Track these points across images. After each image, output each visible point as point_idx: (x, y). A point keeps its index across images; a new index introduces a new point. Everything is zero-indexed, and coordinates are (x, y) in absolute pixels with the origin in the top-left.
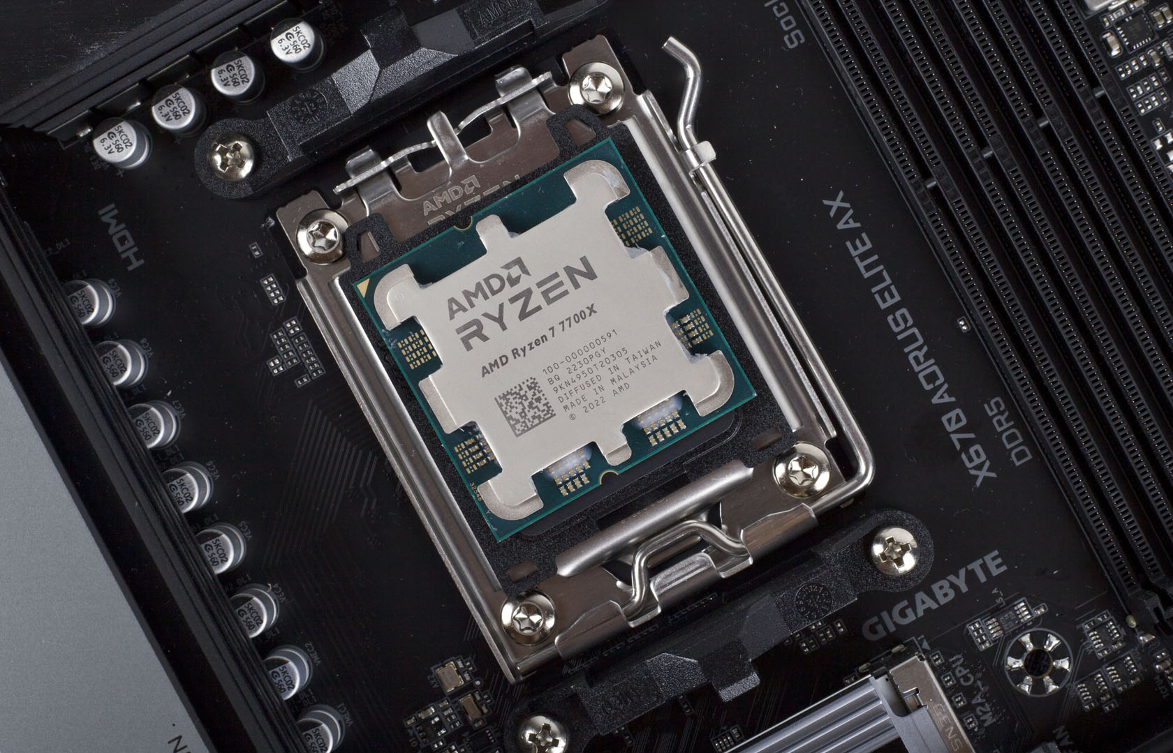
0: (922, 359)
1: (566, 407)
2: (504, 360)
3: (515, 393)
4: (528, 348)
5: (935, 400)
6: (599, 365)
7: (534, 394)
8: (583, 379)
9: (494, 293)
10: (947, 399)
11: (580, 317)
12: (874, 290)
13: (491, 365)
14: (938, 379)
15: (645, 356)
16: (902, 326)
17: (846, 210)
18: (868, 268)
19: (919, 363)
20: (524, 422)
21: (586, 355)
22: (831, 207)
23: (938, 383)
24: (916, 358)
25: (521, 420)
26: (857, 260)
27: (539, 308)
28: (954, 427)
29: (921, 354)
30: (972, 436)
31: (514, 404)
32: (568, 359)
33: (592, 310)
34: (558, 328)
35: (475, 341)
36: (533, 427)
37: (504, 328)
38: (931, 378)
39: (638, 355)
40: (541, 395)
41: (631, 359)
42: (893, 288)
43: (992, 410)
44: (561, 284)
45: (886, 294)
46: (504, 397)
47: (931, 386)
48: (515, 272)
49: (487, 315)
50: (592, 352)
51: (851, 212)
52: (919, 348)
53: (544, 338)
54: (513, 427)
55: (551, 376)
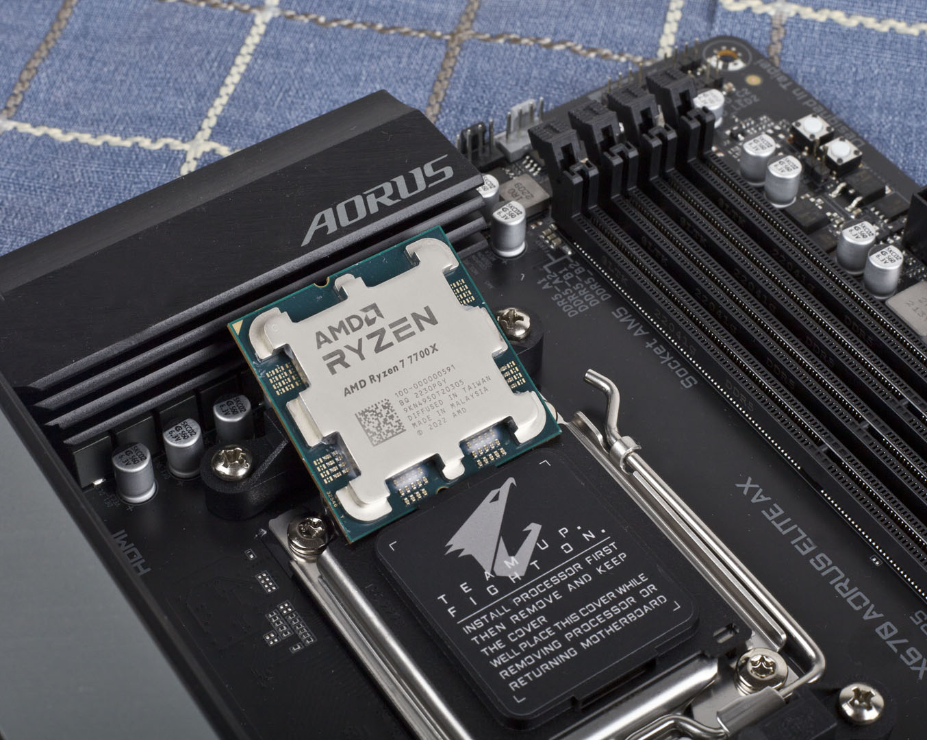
0: (847, 589)
1: (414, 424)
2: (362, 384)
3: (372, 411)
4: (382, 375)
5: (866, 617)
6: (441, 392)
7: (388, 413)
8: (428, 403)
9: (354, 330)
10: (876, 615)
11: (424, 353)
12: (793, 542)
13: (352, 387)
14: (864, 601)
15: (478, 388)
16: (824, 566)
17: (757, 490)
18: (784, 527)
19: (845, 591)
20: (380, 435)
21: (430, 384)
22: (744, 488)
23: (865, 605)
24: (841, 588)
25: (378, 433)
26: (773, 522)
27: (391, 344)
28: (887, 636)
29: (845, 585)
30: (905, 641)
31: (371, 420)
32: (415, 386)
33: (434, 349)
34: (407, 361)
35: (338, 367)
36: (387, 439)
37: (362, 358)
38: (858, 601)
39: (472, 386)
40: (393, 413)
41: (467, 389)
42: (808, 539)
43: (917, 620)
44: (409, 326)
45: (804, 545)
46: (363, 413)
47: (860, 607)
48: (372, 314)
49: (348, 347)
50: (435, 381)
51: (761, 490)
52: (843, 580)
53: (396, 368)
54: (370, 438)
55: (402, 398)
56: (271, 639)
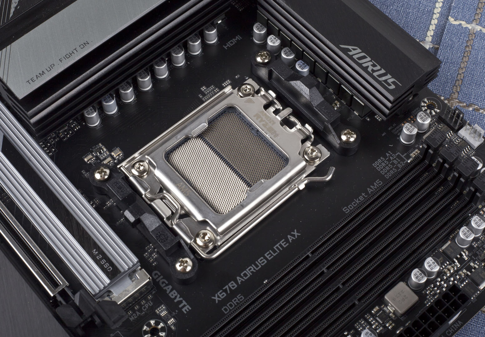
0: (251, 271)
5: (238, 278)
10: (239, 282)
12: (270, 251)
14: (246, 277)
16: (260, 262)
17: (295, 237)
18: (277, 248)
19: (249, 270)
22: (295, 232)
23: (244, 277)
24: (251, 269)
26: (279, 244)
28: (230, 286)
29: (252, 270)
30: (229, 292)
38: (245, 275)
42: (273, 257)
43: (239, 297)
45: (270, 255)
47: (242, 275)
51: (294, 238)
52: (254, 269)
56: (203, 88)
